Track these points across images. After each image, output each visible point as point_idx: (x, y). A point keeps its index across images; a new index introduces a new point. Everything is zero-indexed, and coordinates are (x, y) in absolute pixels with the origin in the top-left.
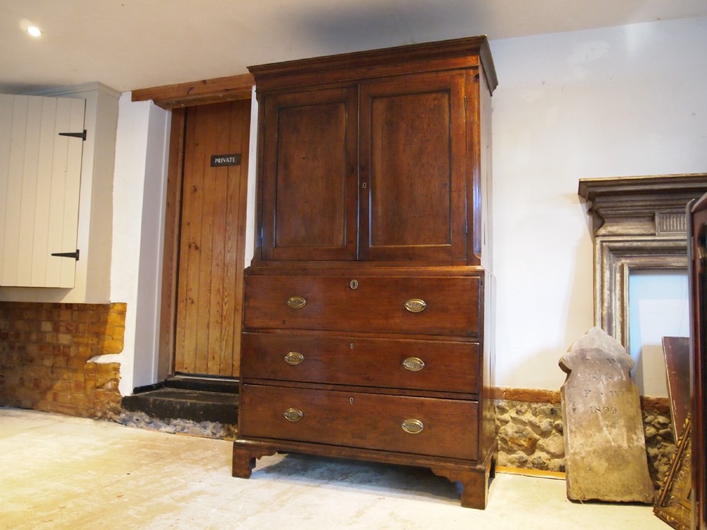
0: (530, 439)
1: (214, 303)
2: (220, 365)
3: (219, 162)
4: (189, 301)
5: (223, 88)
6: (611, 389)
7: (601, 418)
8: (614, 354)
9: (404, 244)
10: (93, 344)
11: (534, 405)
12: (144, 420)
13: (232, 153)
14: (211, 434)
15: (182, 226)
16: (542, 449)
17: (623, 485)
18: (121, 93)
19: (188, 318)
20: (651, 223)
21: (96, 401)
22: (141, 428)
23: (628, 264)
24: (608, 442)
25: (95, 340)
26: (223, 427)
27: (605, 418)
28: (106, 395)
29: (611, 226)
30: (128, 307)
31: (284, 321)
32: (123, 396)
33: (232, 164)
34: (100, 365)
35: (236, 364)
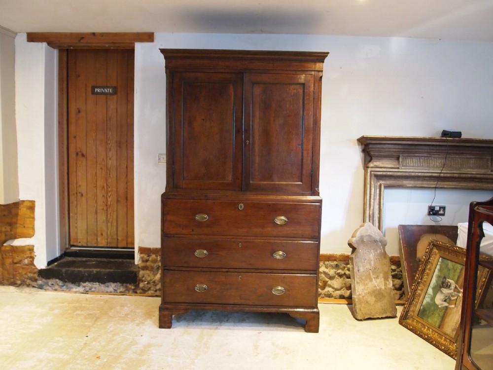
0: (324, 282)
1: (100, 195)
2: (107, 239)
3: (99, 91)
4: (79, 195)
5: (112, 41)
6: (376, 257)
7: (371, 274)
8: (378, 238)
9: (273, 181)
10: (7, 231)
11: (327, 263)
12: (58, 285)
13: (109, 85)
14: (113, 291)
15: (70, 139)
16: (330, 286)
17: (382, 309)
18: (16, 34)
19: (79, 206)
20: (397, 161)
21: (14, 273)
22: (56, 290)
23: (384, 184)
24: (375, 287)
25: (8, 228)
26: (122, 285)
27: (374, 274)
28: (23, 268)
29: (376, 162)
30: (36, 204)
31: (193, 230)
32: (40, 269)
33: (110, 94)
34: (16, 247)
35: (120, 238)
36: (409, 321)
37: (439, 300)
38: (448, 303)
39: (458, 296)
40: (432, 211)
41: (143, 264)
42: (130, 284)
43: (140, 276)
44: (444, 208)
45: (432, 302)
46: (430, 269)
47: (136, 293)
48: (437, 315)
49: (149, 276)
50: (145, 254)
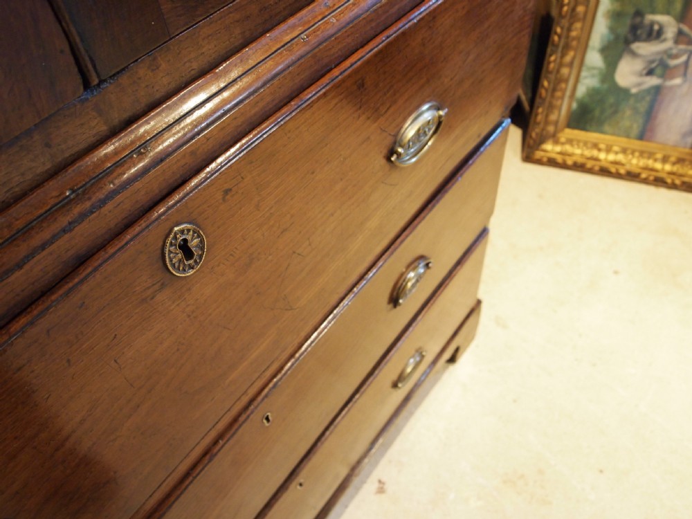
36: (550, 147)
37: (628, 74)
38: (662, 76)
45: (606, 86)
48: (628, 113)
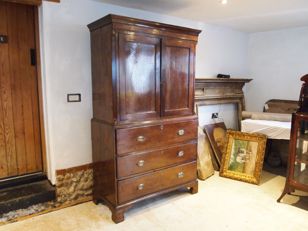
2: (8, 171)
7: (204, 154)
8: (202, 134)
14: (35, 212)
17: (211, 172)
20: (203, 91)
24: (206, 160)
26: (43, 205)
31: (135, 148)
35: (20, 168)
36: (225, 173)
37: (239, 159)
38: (245, 160)
39: (250, 156)
40: (214, 116)
41: (60, 183)
42: (50, 201)
43: (58, 193)
44: (217, 114)
45: (235, 162)
46: (230, 146)
47: (55, 207)
48: (240, 167)
49: (65, 191)
50: (62, 175)
